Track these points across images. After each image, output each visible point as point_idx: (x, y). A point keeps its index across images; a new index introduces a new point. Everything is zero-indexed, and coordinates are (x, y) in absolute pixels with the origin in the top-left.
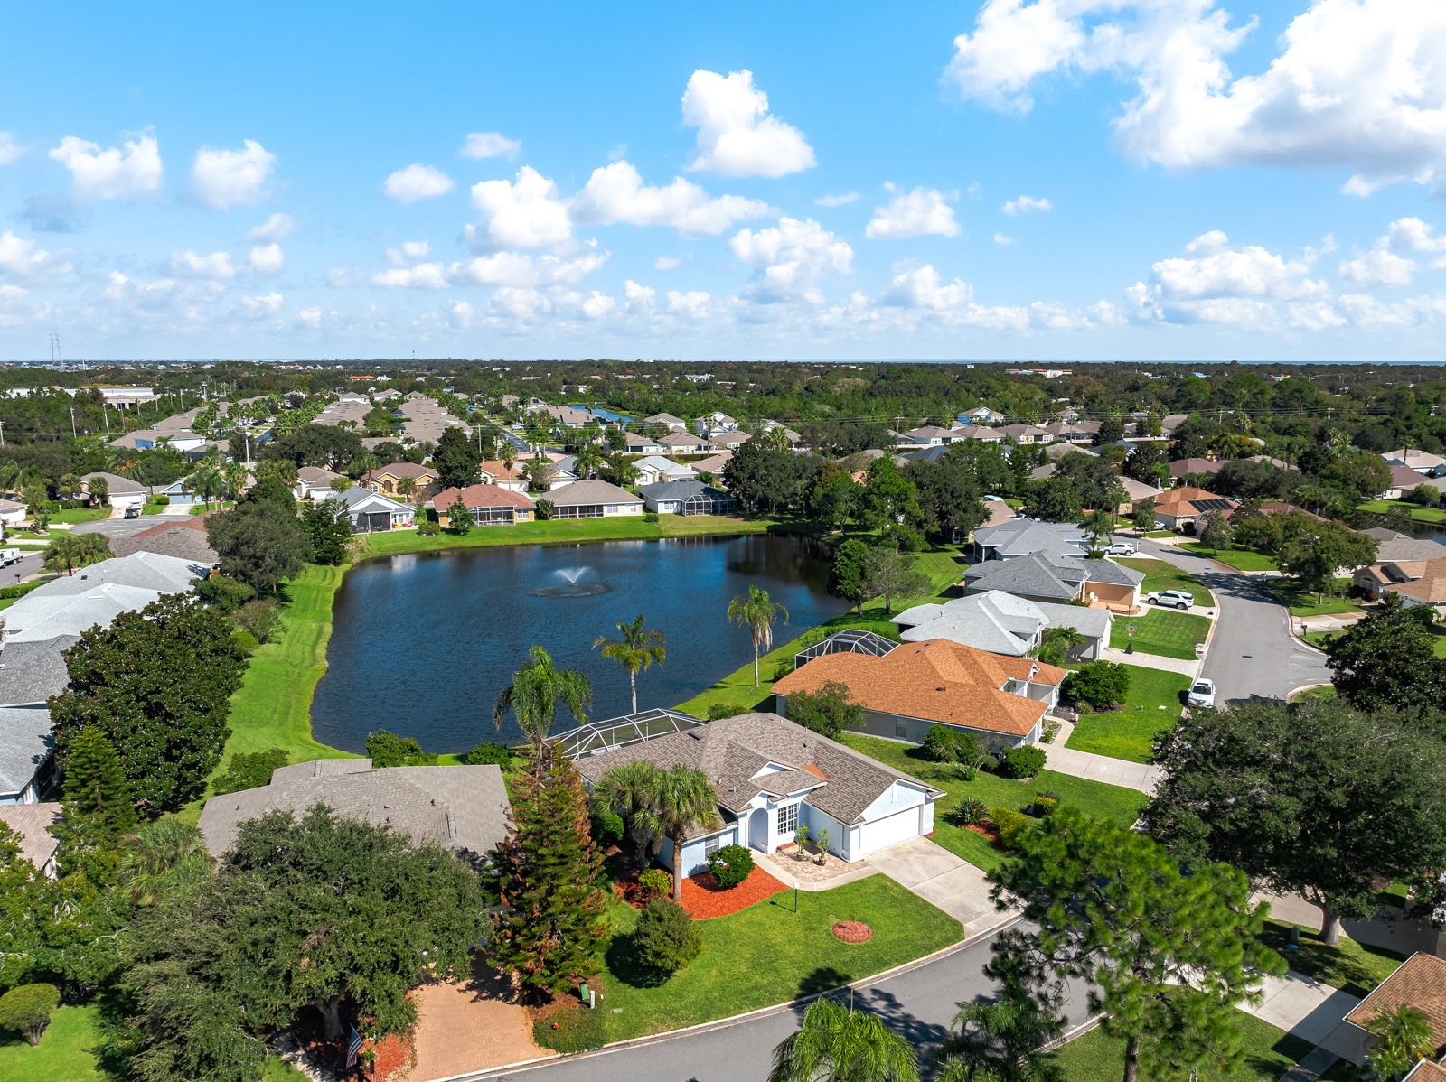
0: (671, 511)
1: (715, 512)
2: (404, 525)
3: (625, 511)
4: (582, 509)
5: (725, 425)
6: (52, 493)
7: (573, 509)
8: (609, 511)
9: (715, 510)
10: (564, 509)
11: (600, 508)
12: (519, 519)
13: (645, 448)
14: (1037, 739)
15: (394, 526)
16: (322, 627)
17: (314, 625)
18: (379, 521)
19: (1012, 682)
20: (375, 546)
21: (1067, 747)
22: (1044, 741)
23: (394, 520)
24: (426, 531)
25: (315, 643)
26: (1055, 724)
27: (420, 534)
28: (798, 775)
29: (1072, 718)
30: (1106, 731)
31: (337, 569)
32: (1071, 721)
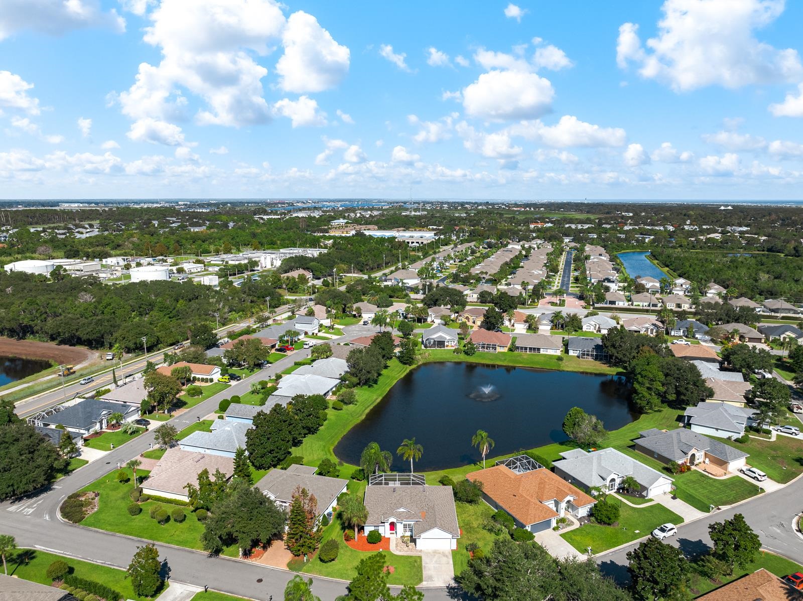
0: (576, 355)
1: (596, 359)
2: (452, 346)
3: (551, 352)
4: (530, 349)
5: (684, 286)
6: (344, 311)
7: (526, 349)
8: (543, 351)
9: (597, 358)
10: (522, 348)
11: (539, 349)
12: (499, 349)
13: (617, 303)
14: (552, 528)
15: (447, 346)
16: (377, 399)
17: (375, 397)
18: (441, 344)
19: (555, 500)
20: (432, 356)
21: (560, 535)
22: (554, 529)
23: (447, 344)
24: (457, 351)
25: (368, 406)
26: (572, 523)
27: (454, 352)
28: (413, 514)
29: (583, 523)
30: (588, 534)
31: (409, 368)
32: (581, 524)
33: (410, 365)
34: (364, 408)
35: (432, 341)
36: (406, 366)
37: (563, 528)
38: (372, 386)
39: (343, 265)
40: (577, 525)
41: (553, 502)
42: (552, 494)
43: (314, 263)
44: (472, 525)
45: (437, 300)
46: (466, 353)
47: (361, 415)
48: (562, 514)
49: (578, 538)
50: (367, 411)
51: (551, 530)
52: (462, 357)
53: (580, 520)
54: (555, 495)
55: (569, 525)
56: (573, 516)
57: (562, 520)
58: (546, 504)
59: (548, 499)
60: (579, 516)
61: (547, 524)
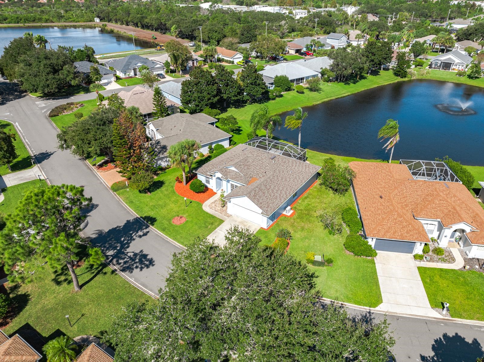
2: (458, 70)
14: (414, 253)
15: (454, 69)
16: (345, 93)
17: (344, 92)
18: (447, 66)
19: (439, 221)
20: (431, 75)
21: (419, 268)
22: (416, 257)
23: (455, 67)
24: (460, 74)
25: (331, 97)
26: (452, 260)
27: (456, 75)
28: (241, 177)
29: (468, 267)
30: (466, 283)
31: (399, 79)
32: (465, 267)
33: (402, 77)
34: (325, 97)
35: (440, 62)
36: (396, 77)
37: (431, 260)
38: (349, 84)
39: (407, 14)
40: (459, 264)
41: (436, 223)
42: (439, 213)
43: (382, 10)
44: (312, 213)
45: (471, 34)
46: (470, 77)
47: (318, 101)
48: (443, 244)
49: (443, 283)
50: (326, 100)
51: (410, 256)
52: (464, 80)
53: (468, 261)
54: (442, 215)
55: (444, 261)
56: (461, 252)
57: (438, 251)
58: (423, 222)
59: (429, 217)
60: (470, 256)
61: (407, 247)
